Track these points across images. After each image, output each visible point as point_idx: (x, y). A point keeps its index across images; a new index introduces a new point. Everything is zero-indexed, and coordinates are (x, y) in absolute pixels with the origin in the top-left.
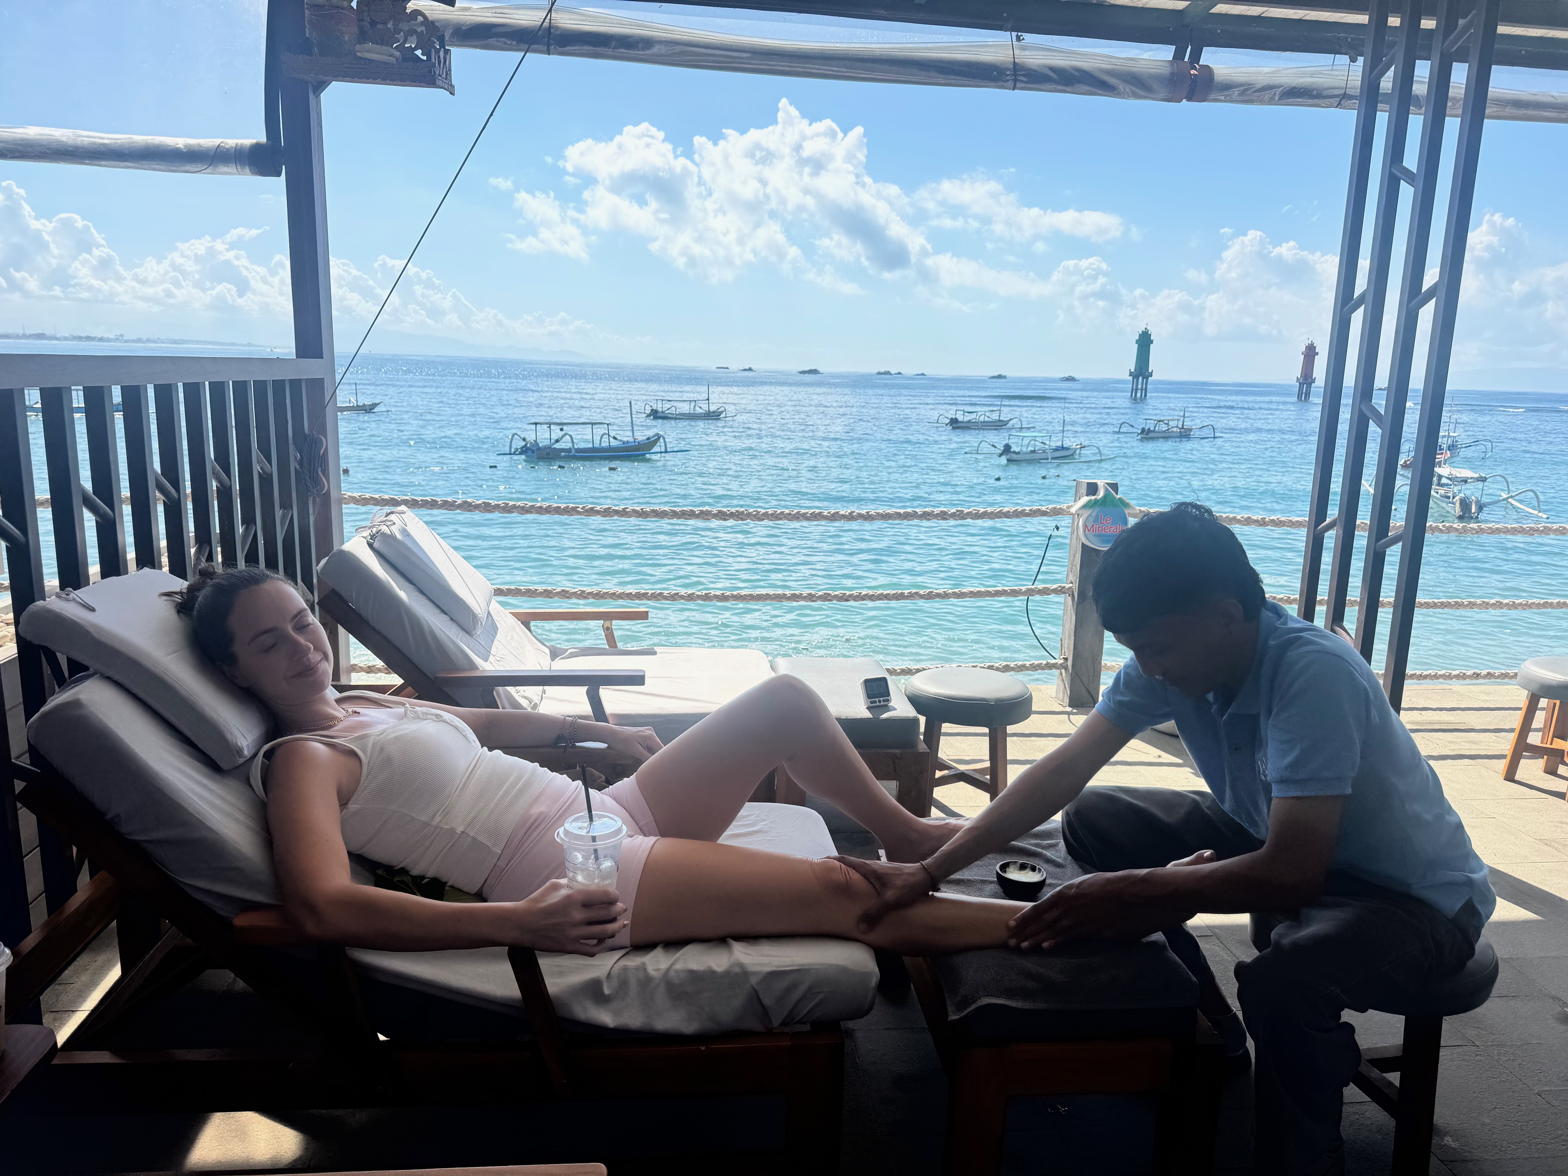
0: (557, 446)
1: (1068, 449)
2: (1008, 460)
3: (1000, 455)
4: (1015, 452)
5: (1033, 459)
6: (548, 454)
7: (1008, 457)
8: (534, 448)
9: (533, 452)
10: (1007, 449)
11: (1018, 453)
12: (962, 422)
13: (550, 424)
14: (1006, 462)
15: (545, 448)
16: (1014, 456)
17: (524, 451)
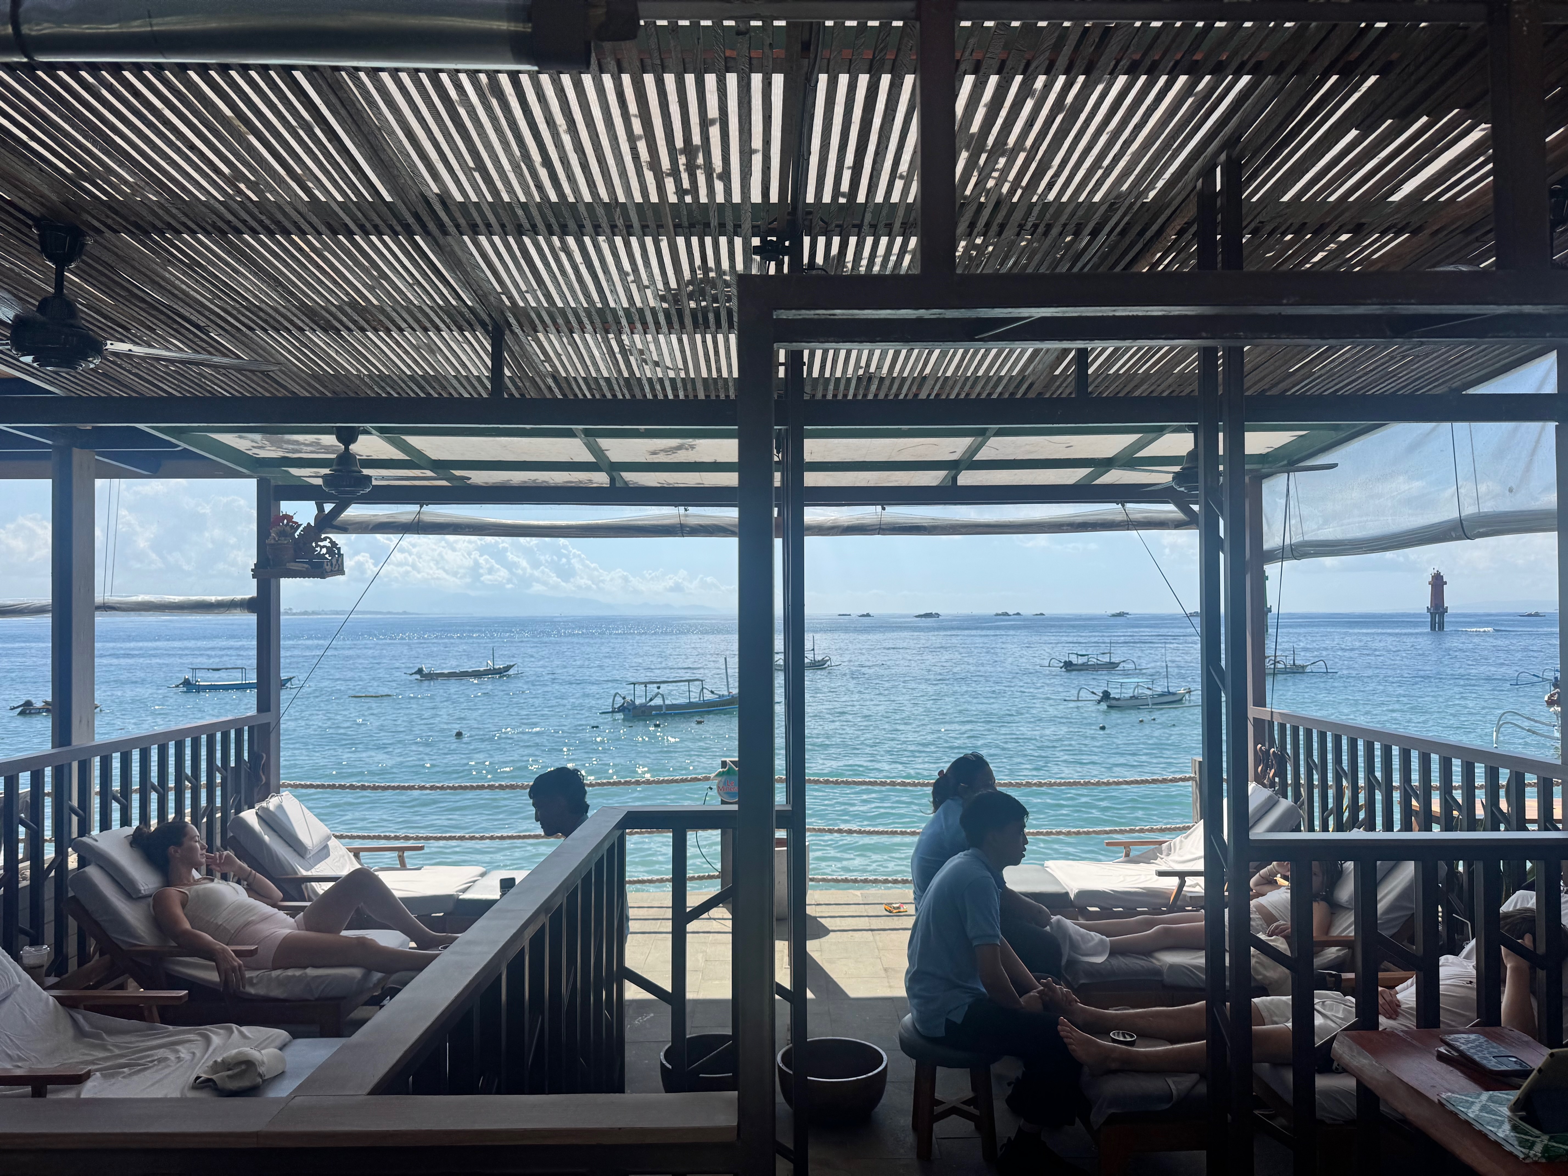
0: (652, 703)
1: (1174, 694)
2: (1108, 706)
3: (1099, 702)
4: (1114, 699)
5: (1135, 703)
6: (643, 712)
7: (1108, 703)
8: (631, 707)
9: (629, 710)
10: (1106, 696)
11: (1118, 699)
12: (1076, 665)
13: (646, 684)
14: (1106, 707)
15: (642, 706)
16: (1114, 703)
17: (622, 709)
